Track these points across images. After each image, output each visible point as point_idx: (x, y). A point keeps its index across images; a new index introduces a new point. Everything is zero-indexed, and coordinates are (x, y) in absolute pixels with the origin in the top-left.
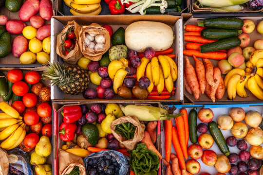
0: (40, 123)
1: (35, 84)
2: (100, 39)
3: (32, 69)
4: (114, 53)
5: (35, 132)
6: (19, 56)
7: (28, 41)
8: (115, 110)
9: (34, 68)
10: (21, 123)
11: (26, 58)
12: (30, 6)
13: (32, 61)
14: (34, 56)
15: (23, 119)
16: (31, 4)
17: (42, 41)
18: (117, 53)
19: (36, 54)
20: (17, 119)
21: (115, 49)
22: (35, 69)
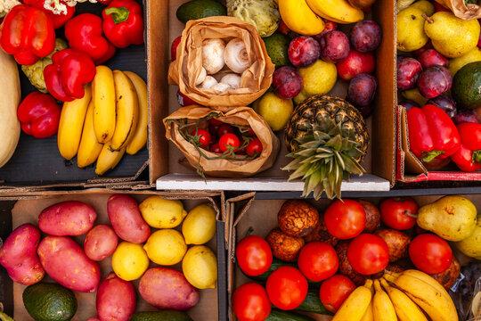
0: (381, 235)
1: (273, 250)
2: (215, 55)
3: (230, 257)
4: (253, 17)
5: (407, 247)
6: (194, 289)
7: (152, 265)
8: (414, 18)
9: (227, 251)
10: (384, 282)
11: (201, 271)
12: (58, 260)
13: (209, 256)
14: (194, 250)
15: (373, 277)
16: (52, 257)
17: (152, 230)
18: (253, 8)
19: (189, 247)
20: (374, 292)
21: (243, 13)
22: (231, 247)
